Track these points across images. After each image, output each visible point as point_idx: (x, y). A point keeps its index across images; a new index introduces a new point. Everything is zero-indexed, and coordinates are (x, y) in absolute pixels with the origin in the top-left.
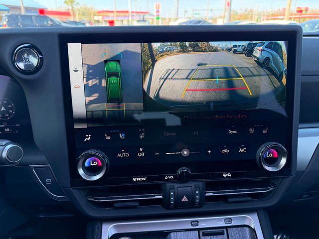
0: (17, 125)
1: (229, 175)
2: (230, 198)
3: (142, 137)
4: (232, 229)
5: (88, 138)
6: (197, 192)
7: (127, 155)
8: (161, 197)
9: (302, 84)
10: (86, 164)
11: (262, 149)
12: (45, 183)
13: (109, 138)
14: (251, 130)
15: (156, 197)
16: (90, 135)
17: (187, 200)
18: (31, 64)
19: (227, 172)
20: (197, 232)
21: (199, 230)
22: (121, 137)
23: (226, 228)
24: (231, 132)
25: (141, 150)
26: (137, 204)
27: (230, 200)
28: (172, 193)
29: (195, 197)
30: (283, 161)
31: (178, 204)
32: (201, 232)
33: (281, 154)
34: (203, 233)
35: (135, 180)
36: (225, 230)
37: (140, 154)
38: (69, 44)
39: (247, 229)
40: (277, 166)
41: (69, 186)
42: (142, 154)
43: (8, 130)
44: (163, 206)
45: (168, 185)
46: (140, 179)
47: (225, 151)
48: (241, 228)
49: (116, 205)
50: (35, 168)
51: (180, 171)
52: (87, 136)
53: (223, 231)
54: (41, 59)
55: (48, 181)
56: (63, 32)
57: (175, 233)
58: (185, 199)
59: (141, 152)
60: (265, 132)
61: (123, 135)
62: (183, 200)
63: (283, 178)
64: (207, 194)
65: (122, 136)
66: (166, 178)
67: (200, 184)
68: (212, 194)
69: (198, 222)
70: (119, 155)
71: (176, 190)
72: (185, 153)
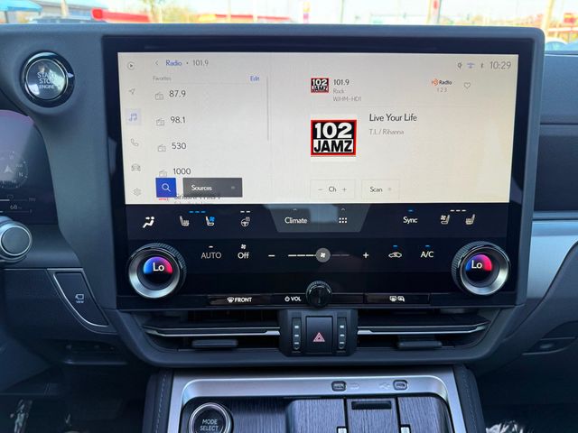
0: (31, 199)
1: (402, 299)
2: (402, 341)
3: (245, 224)
4: (406, 398)
5: (149, 221)
6: (342, 327)
7: (217, 255)
8: (277, 333)
10: (145, 269)
11: (463, 253)
12: (73, 301)
13: (186, 223)
14: (443, 217)
15: (268, 333)
16: (153, 218)
17: (322, 340)
18: (52, 87)
19: (397, 292)
20: (342, 401)
21: (345, 398)
22: (208, 224)
23: (396, 396)
24: (408, 221)
25: (243, 247)
26: (234, 343)
27: (402, 344)
28: (297, 327)
29: (338, 335)
30: (502, 277)
31: (308, 347)
32: (349, 402)
33: (498, 264)
34: (353, 403)
35: (230, 300)
36: (393, 401)
37: (241, 255)
38: (119, 54)
39: (433, 400)
40: (490, 286)
41: (115, 306)
42: (246, 255)
43: (15, 207)
44: (280, 351)
45: (291, 313)
46: (239, 300)
47: (395, 254)
48: (423, 398)
49: (196, 343)
50: (57, 273)
51: (311, 288)
52: (148, 218)
53: (390, 402)
54: (71, 80)
55: (80, 298)
56: (110, 31)
57: (303, 401)
58: (319, 338)
59: (243, 251)
60: (469, 222)
61: (212, 219)
62: (316, 340)
63: (502, 309)
64: (360, 332)
65: (210, 222)
66: (287, 299)
67: (348, 313)
68: (369, 332)
69: (344, 383)
70: (204, 255)
71: (303, 320)
72: (323, 255)
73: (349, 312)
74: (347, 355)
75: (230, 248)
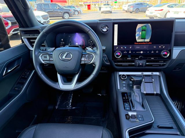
0: (94, 46)
3: (130, 48)
4: (153, 75)
5: (117, 48)
7: (126, 52)
8: (134, 64)
9: (175, 35)
10: (116, 54)
11: (162, 52)
13: (122, 48)
14: (160, 47)
19: (152, 57)
21: (143, 75)
23: (151, 75)
24: (154, 47)
27: (153, 66)
28: (137, 63)
29: (144, 64)
30: (168, 55)
31: (139, 66)
33: (168, 53)
34: (145, 76)
38: (115, 25)
39: (157, 76)
40: (167, 56)
41: (112, 60)
42: (130, 52)
43: (92, 47)
45: (136, 61)
46: (129, 59)
47: (152, 52)
51: (140, 57)
55: (105, 59)
58: (141, 64)
60: (164, 47)
63: (169, 60)
64: (147, 64)
65: (125, 48)
66: (136, 59)
69: (143, 73)
70: (124, 52)
72: (142, 52)
73: (145, 61)
74: (145, 67)
75: (128, 51)
